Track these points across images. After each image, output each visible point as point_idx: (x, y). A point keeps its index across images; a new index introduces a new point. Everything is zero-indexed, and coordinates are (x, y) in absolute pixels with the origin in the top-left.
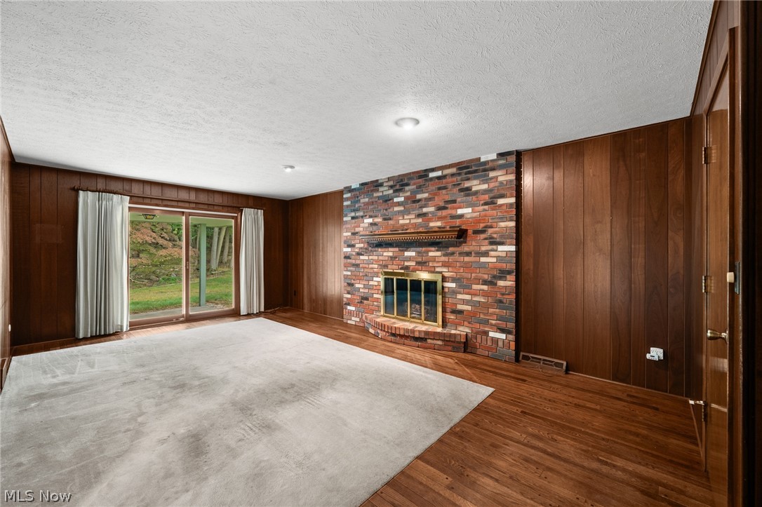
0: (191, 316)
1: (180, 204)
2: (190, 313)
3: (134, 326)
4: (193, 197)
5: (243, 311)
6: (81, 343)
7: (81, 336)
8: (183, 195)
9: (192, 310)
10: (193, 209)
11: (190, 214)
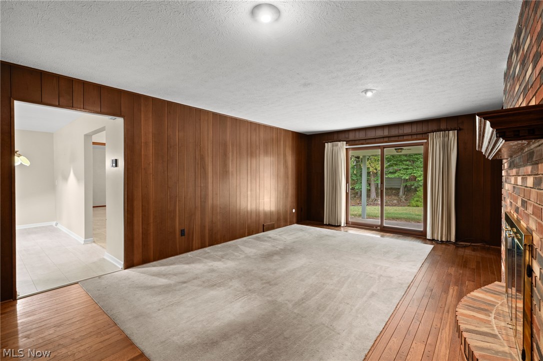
0: (384, 227)
1: (377, 140)
2: (384, 225)
3: (348, 224)
4: (386, 132)
5: (429, 236)
6: (325, 227)
7: (325, 223)
8: (379, 133)
9: (386, 223)
10: (386, 142)
11: (384, 147)
